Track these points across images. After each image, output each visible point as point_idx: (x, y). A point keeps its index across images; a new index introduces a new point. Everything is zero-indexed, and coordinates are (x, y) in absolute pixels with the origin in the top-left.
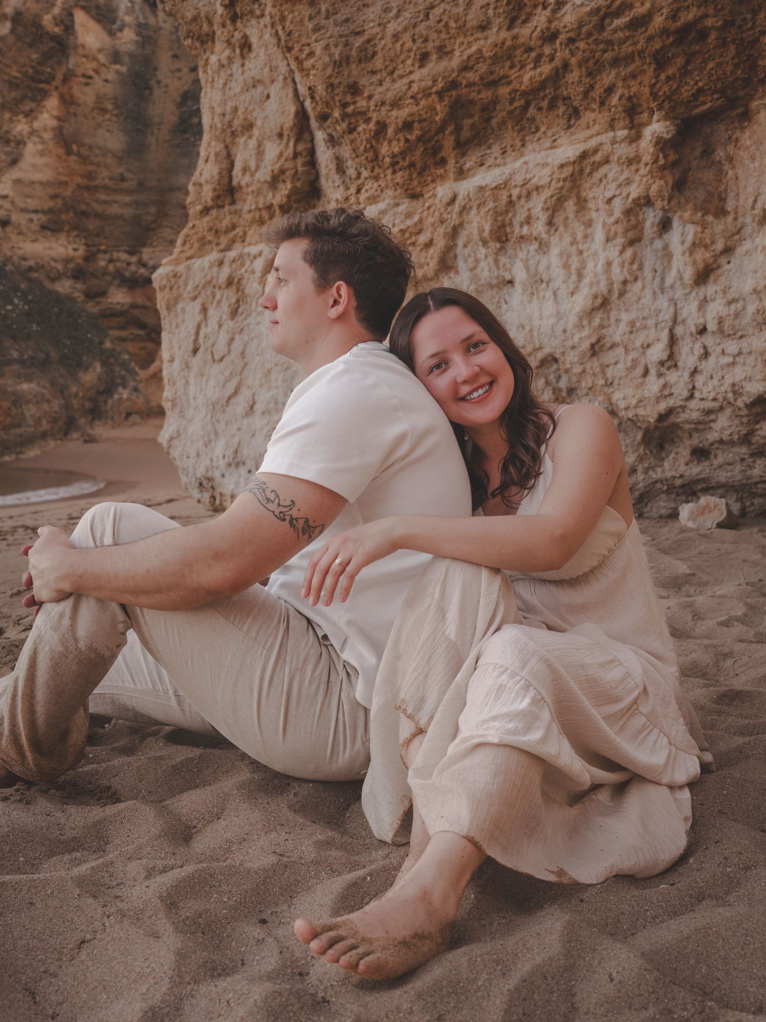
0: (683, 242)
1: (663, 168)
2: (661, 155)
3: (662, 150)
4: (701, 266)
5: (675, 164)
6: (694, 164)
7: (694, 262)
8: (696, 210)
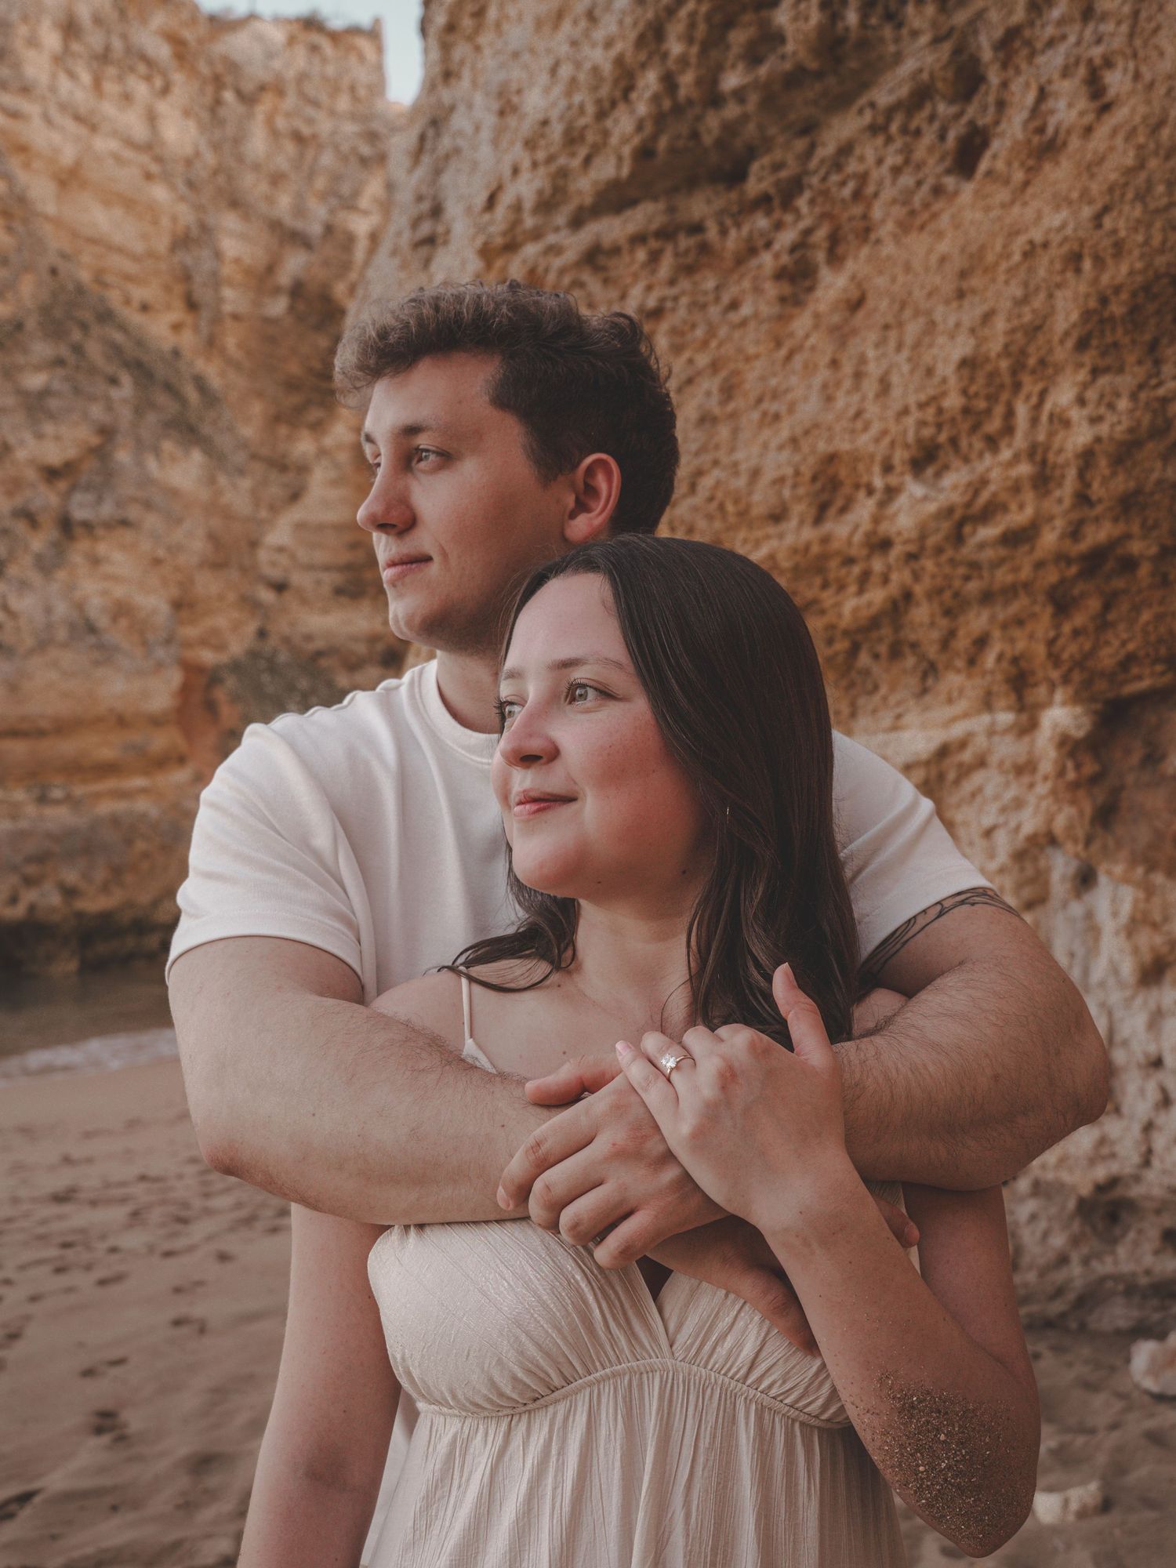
0: (1115, 914)
1: (1075, 786)
2: (1070, 765)
3: (1072, 754)
4: (1147, 957)
5: (1094, 780)
6: (1130, 779)
7: (1136, 951)
8: (1133, 862)
